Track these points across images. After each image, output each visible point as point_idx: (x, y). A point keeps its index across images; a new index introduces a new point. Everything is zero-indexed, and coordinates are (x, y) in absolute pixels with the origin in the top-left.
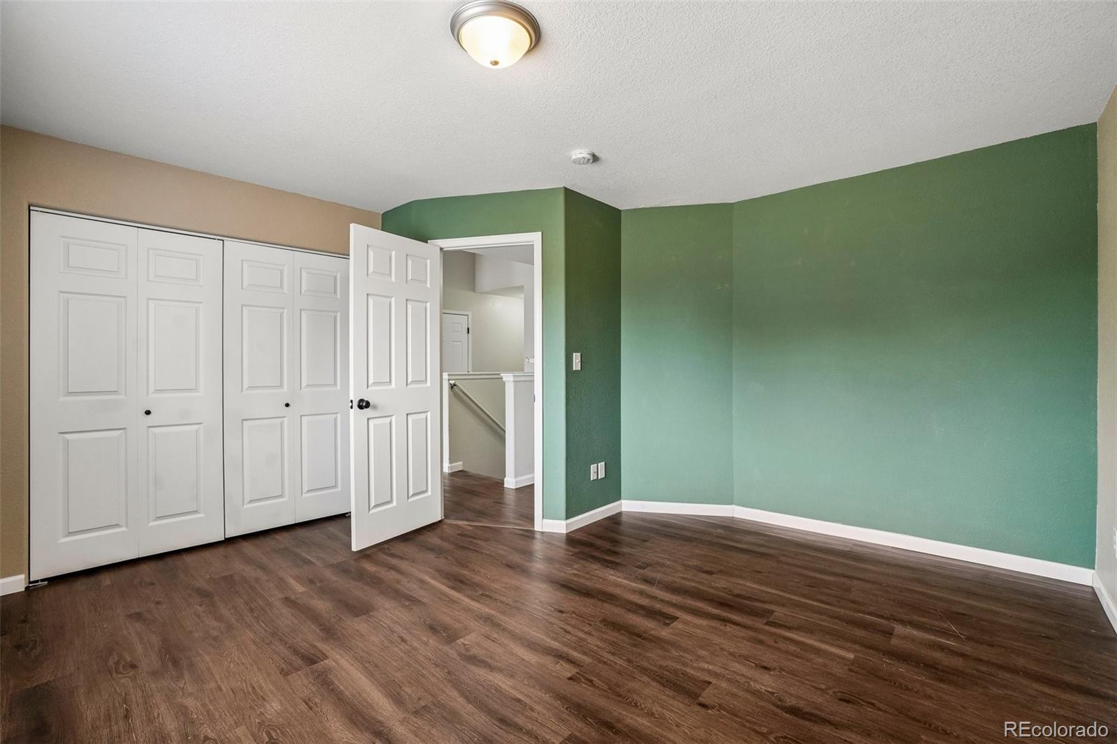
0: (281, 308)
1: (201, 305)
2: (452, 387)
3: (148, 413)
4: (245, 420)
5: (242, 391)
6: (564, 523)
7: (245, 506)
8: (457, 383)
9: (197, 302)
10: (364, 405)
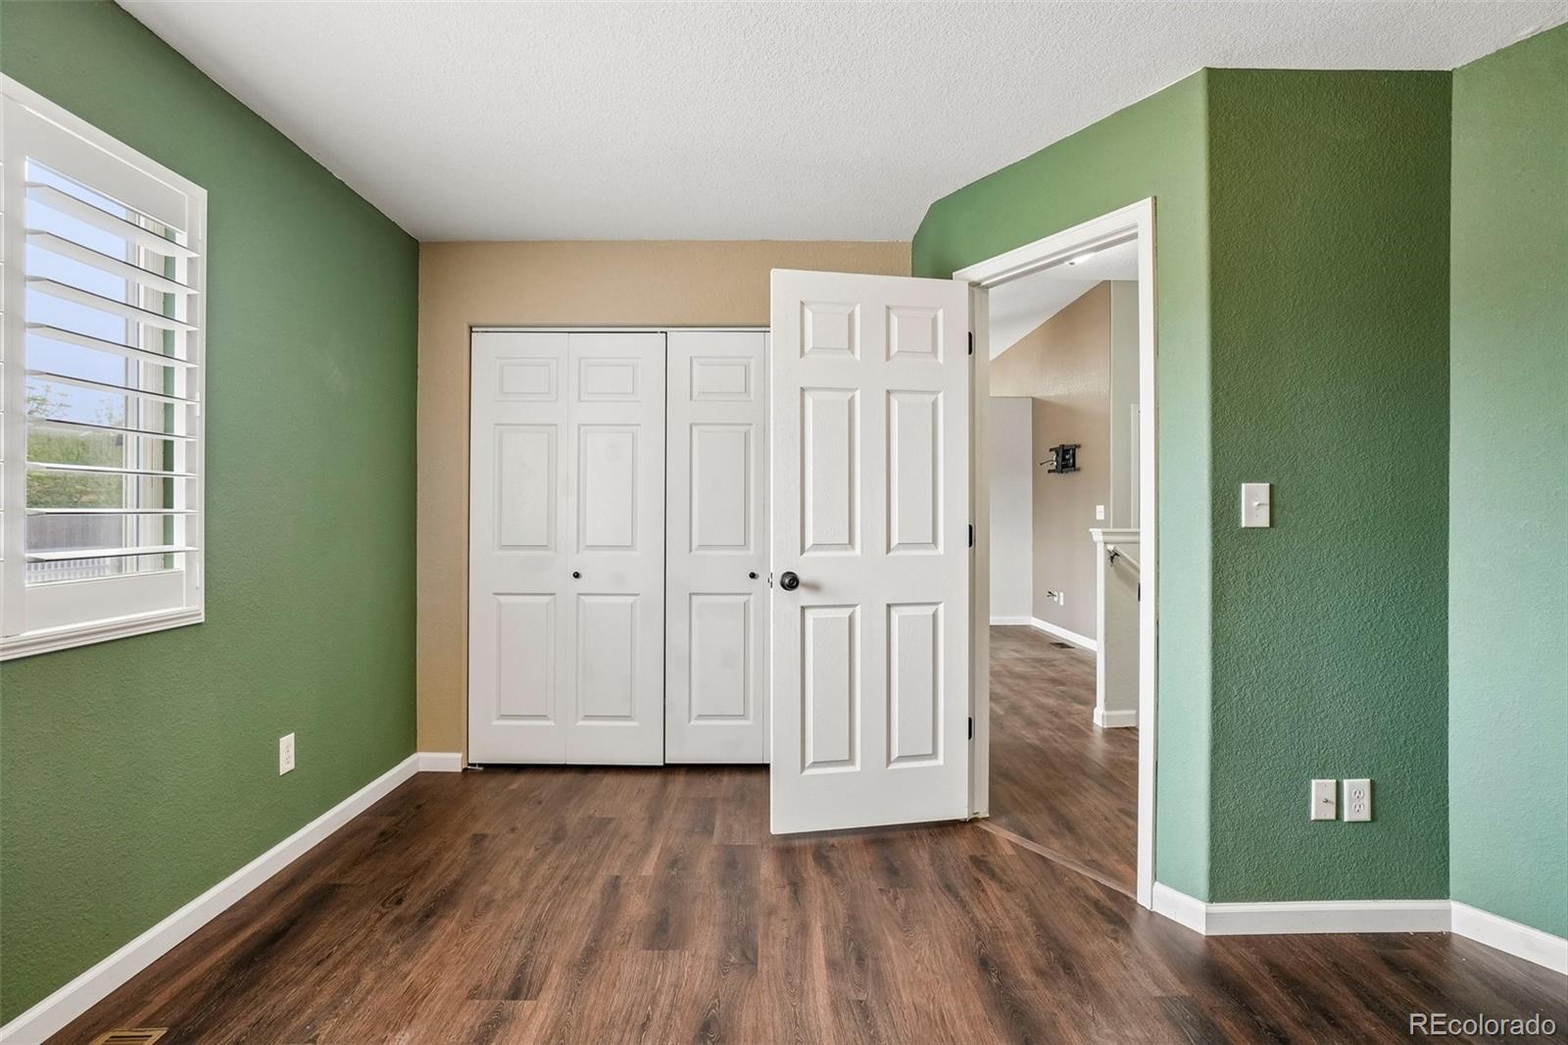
0: (747, 424)
1: (638, 428)
2: (1113, 556)
3: (577, 575)
4: (694, 594)
5: (691, 551)
6: (1202, 907)
7: (692, 723)
8: (1120, 550)
9: (635, 425)
10: (791, 582)
